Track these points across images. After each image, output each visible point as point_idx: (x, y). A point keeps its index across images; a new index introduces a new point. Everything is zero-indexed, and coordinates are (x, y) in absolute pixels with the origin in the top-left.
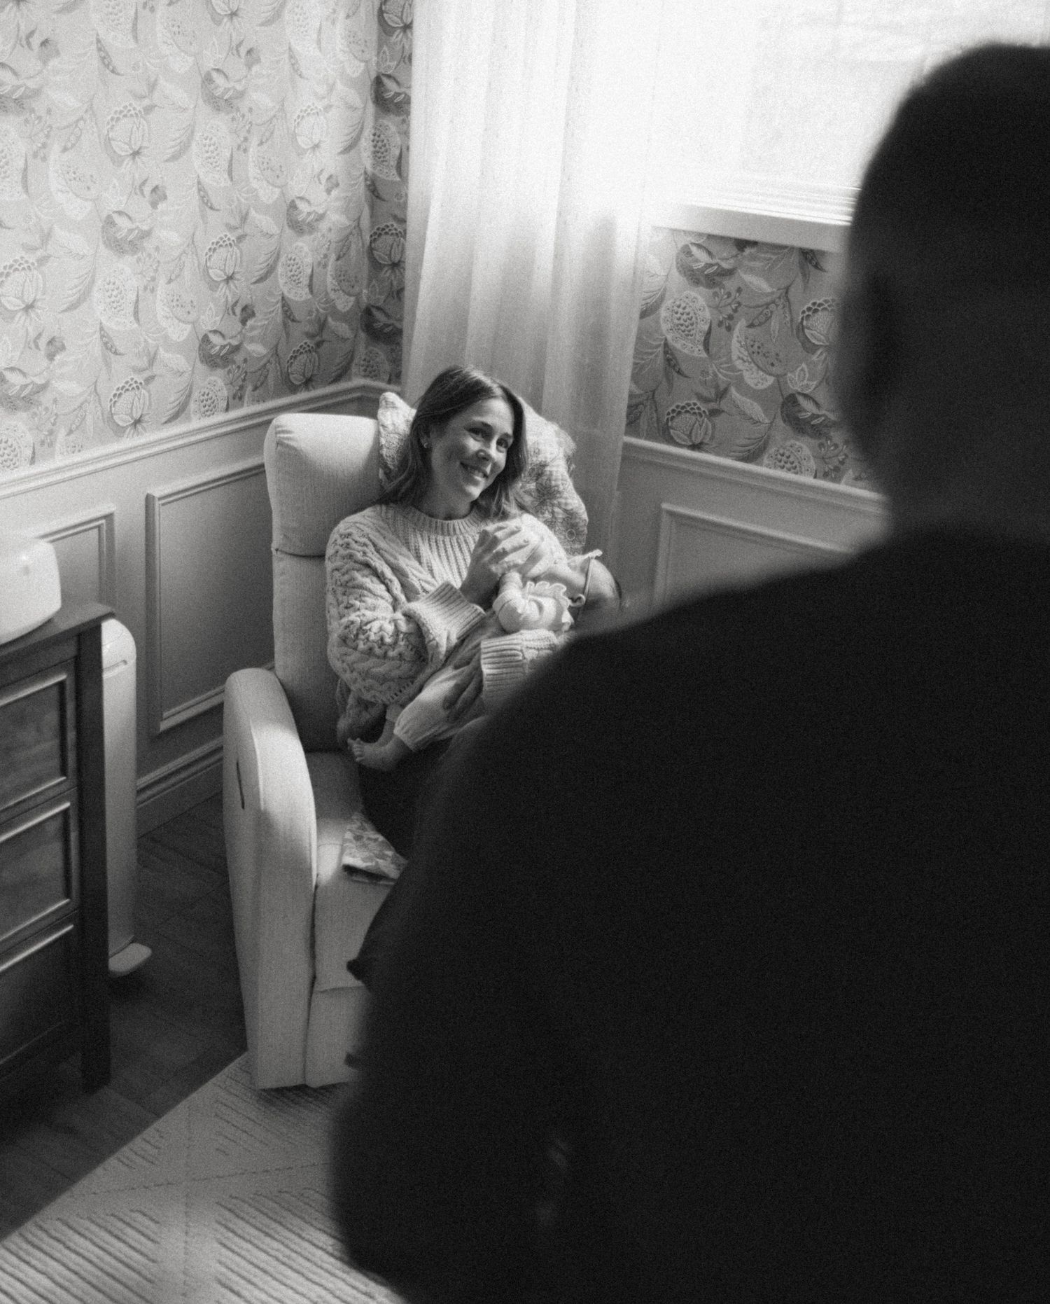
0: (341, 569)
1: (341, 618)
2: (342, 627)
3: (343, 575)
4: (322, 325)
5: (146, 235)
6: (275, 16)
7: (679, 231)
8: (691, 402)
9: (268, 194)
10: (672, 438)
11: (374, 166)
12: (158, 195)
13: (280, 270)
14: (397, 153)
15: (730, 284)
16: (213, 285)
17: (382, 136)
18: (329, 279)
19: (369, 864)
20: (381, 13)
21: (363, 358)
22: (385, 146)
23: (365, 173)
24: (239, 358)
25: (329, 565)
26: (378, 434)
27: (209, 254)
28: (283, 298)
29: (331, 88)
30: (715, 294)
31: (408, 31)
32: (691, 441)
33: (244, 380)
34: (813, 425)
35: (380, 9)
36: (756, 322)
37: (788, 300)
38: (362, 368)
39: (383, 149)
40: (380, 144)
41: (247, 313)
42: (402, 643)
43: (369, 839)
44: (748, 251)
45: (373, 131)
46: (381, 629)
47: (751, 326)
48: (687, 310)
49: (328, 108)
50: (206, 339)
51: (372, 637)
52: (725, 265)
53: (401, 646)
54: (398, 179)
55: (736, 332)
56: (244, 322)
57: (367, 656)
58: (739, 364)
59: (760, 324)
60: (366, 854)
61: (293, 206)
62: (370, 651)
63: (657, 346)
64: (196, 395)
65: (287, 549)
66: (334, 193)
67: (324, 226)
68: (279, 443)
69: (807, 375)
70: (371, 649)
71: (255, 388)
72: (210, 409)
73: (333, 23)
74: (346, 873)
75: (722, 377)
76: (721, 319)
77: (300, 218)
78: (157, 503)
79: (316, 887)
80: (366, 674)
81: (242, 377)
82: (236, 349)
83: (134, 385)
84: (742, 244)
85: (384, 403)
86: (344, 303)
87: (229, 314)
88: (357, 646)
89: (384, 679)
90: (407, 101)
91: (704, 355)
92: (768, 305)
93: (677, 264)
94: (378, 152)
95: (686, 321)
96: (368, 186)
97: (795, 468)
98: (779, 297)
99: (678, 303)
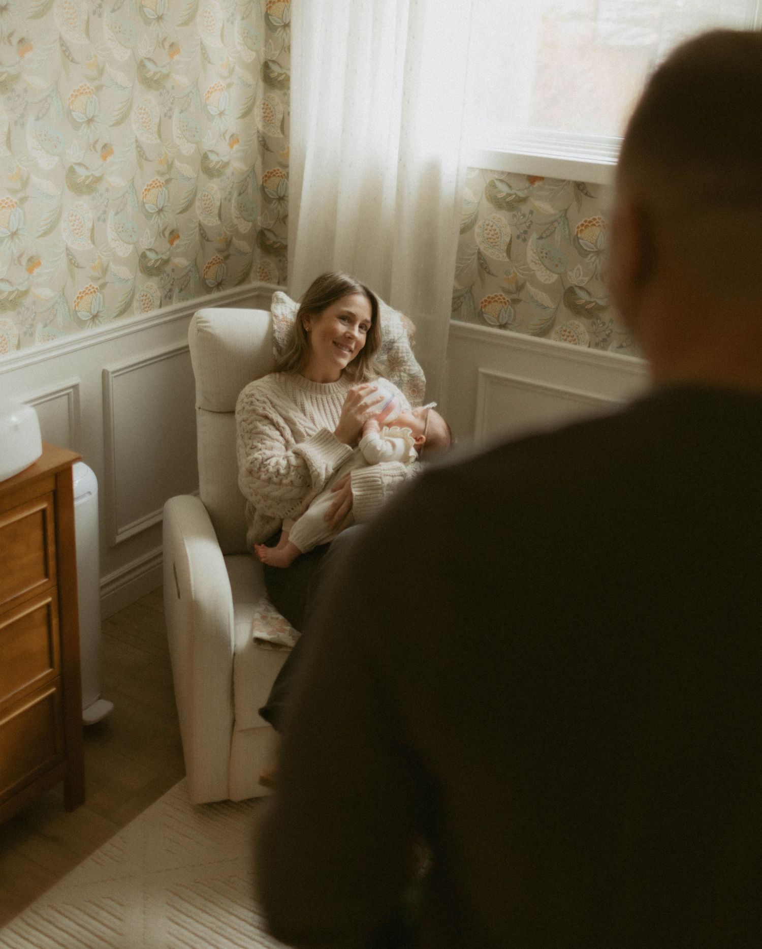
0: (247, 420)
1: (248, 456)
2: (249, 463)
3: (249, 425)
4: (229, 243)
5: (99, 179)
6: (189, 20)
7: (486, 170)
8: (498, 294)
9: (187, 149)
10: (484, 320)
11: (264, 127)
12: (107, 150)
13: (197, 203)
14: (281, 117)
15: (525, 208)
16: (149, 216)
17: (269, 106)
18: (233, 209)
19: (272, 636)
20: (267, 16)
21: (259, 266)
22: (272, 112)
23: (258, 132)
24: (168, 269)
25: (238, 417)
26: (271, 323)
27: (145, 193)
28: (200, 225)
29: (232, 72)
30: (514, 216)
31: (287, 28)
32: (498, 321)
33: (172, 285)
34: (587, 309)
35: (267, 12)
36: (544, 235)
37: (566, 218)
38: (258, 274)
39: (271, 115)
40: (268, 111)
41: (174, 235)
42: (293, 474)
43: (272, 618)
44: (537, 184)
45: (263, 102)
46: (277, 463)
47: (541, 238)
48: (494, 227)
49: (229, 86)
50: (144, 256)
51: (271, 469)
52: (521, 194)
53: (292, 475)
54: (282, 136)
55: (530, 243)
56: (171, 242)
57: (267, 484)
58: (532, 266)
59: (548, 236)
60: (270, 629)
61: (205, 157)
62: (269, 480)
63: (474, 254)
64: (137, 296)
65: (207, 408)
66: (236, 147)
67: (228, 171)
68: (200, 330)
69: (582, 273)
70: (270, 478)
71: (181, 290)
72: (147, 307)
73: (232, 23)
74: (256, 644)
75: (520, 275)
76: (519, 233)
77: (211, 165)
78: (111, 376)
79: (234, 654)
80: (266, 497)
81: (171, 282)
82: (166, 262)
83: (92, 290)
84: (532, 179)
85: (275, 299)
86: (245, 227)
87: (160, 236)
88: (260, 476)
89: (280, 500)
90: (288, 79)
91: (507, 260)
92: (552, 223)
93: (486, 194)
94: (267, 117)
95: (493, 235)
96: (260, 141)
97: (575, 340)
98: (560, 217)
99: (487, 222)
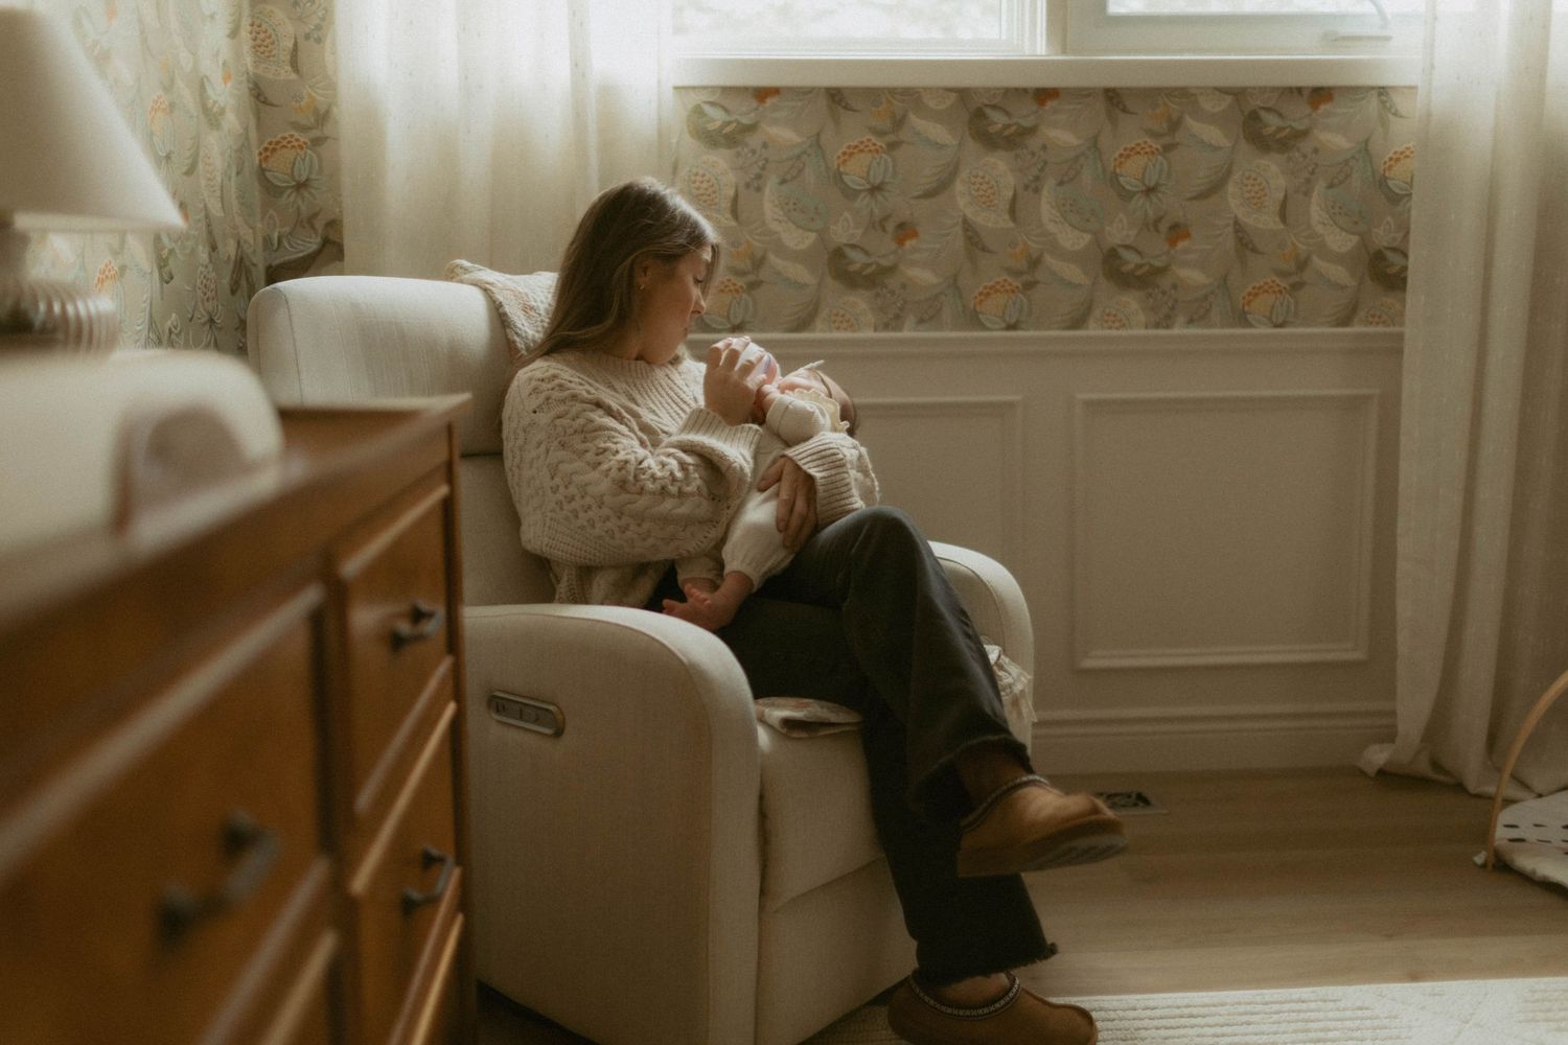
7: (686, 89)
8: (725, 279)
10: (706, 325)
11: (256, 63)
13: (201, 167)
14: (290, 44)
15: (754, 141)
17: (264, 26)
22: (270, 37)
23: (247, 72)
28: (206, 209)
30: (738, 155)
34: (866, 276)
36: (788, 177)
37: (820, 147)
39: (268, 41)
40: (262, 36)
42: (697, 475)
44: (768, 99)
45: (250, 22)
47: (783, 182)
48: (707, 177)
52: (746, 121)
53: (695, 478)
54: (293, 76)
55: (767, 191)
58: (774, 227)
59: (794, 178)
61: (203, 86)
66: (229, 85)
67: (225, 125)
69: (852, 225)
75: (757, 244)
76: (748, 180)
77: (209, 104)
84: (761, 95)
91: (733, 223)
92: (799, 157)
93: (688, 126)
94: (260, 46)
95: (706, 189)
96: (251, 90)
97: (852, 325)
98: (810, 146)
99: (694, 170)
